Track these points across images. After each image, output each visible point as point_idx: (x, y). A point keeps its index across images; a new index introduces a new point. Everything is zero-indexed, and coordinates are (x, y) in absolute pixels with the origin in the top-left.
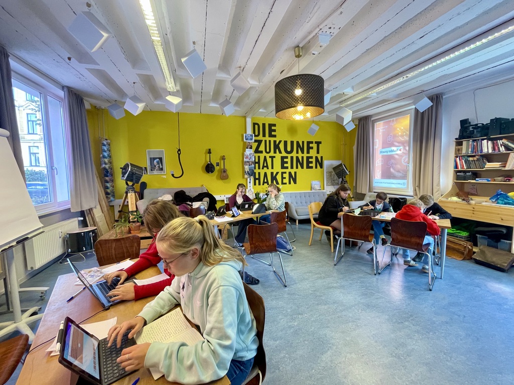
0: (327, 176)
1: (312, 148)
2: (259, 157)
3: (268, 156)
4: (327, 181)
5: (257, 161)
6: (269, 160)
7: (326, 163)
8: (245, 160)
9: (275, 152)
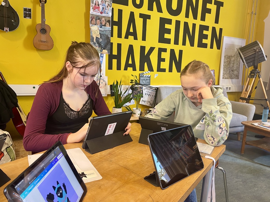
0: (225, 63)
1: (209, 11)
2: (120, 12)
3: (137, 12)
4: (224, 70)
5: (116, 19)
6: (139, 22)
7: (226, 40)
8: (92, 11)
9: (150, 8)
